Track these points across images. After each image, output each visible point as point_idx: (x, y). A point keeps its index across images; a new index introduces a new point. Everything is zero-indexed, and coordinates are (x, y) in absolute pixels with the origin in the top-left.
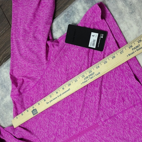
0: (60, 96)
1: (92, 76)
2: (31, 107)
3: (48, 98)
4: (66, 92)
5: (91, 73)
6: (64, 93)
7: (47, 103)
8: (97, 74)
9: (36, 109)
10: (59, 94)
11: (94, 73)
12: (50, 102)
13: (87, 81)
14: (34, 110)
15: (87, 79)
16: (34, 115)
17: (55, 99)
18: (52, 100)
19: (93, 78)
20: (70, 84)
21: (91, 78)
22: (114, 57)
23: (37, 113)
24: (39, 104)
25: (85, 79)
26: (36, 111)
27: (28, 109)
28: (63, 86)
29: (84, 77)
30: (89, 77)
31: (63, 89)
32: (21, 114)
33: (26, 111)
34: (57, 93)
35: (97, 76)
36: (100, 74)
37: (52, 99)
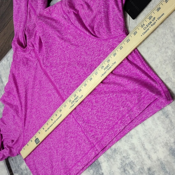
0: (55, 122)
1: (77, 100)
2: (34, 137)
3: (46, 126)
4: (59, 118)
5: (76, 97)
6: (57, 120)
7: (46, 131)
8: (81, 97)
9: (37, 138)
10: (53, 121)
11: (78, 96)
12: (48, 129)
13: (73, 105)
14: (36, 139)
15: (74, 103)
16: (37, 144)
17: (51, 126)
18: (49, 128)
19: (78, 102)
20: (61, 110)
21: (77, 101)
22: (91, 79)
23: (39, 141)
24: (39, 133)
25: (72, 103)
26: (38, 140)
27: (32, 139)
28: (56, 113)
29: (71, 102)
30: (75, 101)
31: (56, 115)
32: (27, 145)
33: (30, 142)
34: (52, 120)
35: (81, 99)
36: (83, 97)
37: (48, 126)
